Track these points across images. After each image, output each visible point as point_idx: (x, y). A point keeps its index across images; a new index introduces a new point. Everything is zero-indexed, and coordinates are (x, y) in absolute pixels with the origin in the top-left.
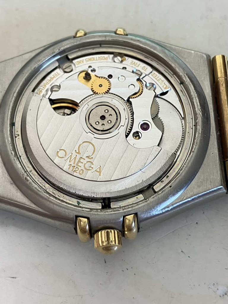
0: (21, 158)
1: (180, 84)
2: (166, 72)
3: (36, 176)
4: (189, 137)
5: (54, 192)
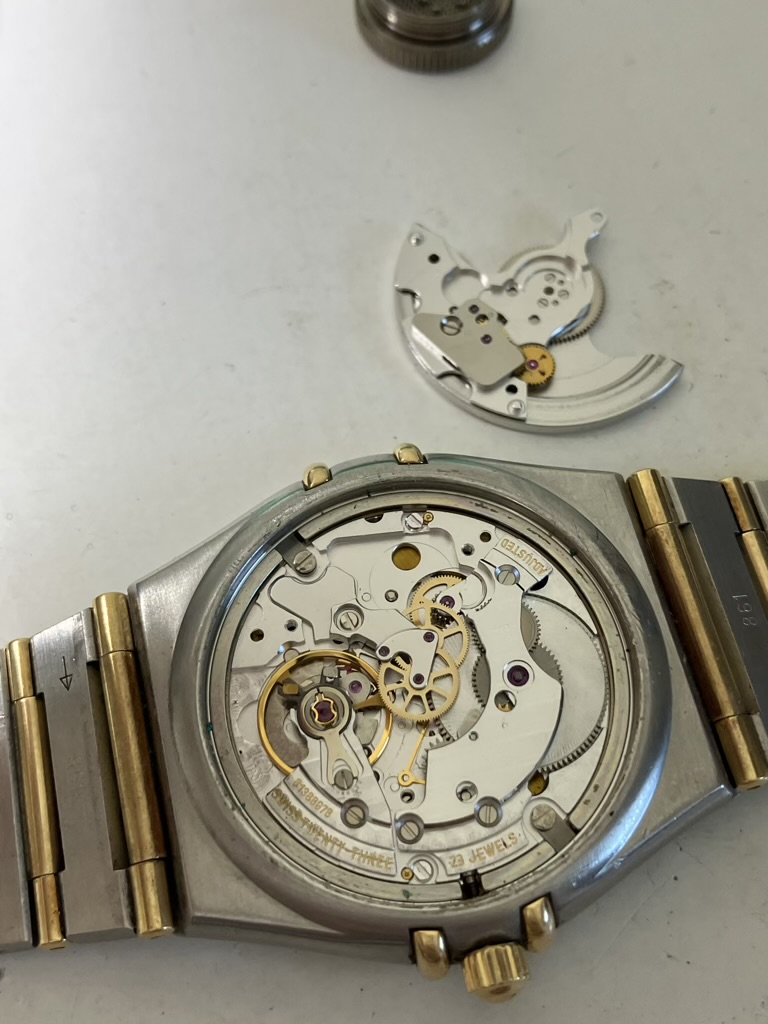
0: (246, 807)
1: (572, 556)
2: (534, 533)
3: (291, 848)
4: (621, 680)
5: (343, 877)
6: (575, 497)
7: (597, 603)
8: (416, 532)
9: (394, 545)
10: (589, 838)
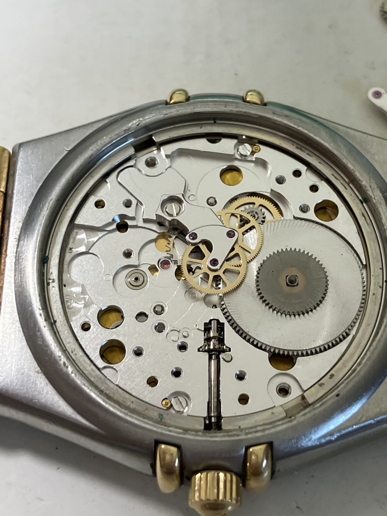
0: (57, 324)
1: (362, 202)
2: (336, 178)
4: (375, 302)
6: (376, 158)
7: (372, 242)
8: (244, 158)
9: (224, 165)
10: (315, 409)
